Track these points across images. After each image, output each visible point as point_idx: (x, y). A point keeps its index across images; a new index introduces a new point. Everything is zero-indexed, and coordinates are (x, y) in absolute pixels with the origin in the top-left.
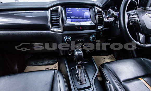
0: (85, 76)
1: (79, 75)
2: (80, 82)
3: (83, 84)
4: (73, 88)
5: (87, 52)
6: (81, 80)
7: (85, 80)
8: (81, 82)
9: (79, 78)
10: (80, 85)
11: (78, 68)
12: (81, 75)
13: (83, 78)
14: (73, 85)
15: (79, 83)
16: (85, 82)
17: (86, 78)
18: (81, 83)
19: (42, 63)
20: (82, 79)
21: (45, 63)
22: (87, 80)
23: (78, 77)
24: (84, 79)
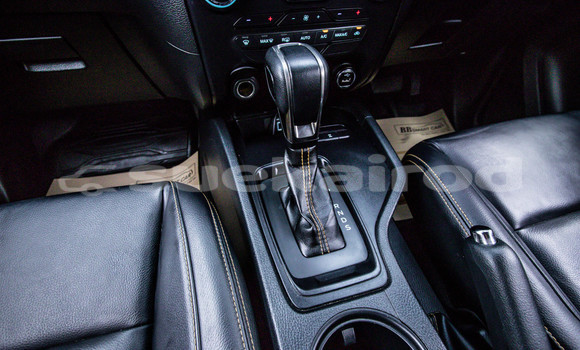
0: (336, 206)
1: (304, 204)
2: (310, 241)
3: (326, 253)
4: (274, 275)
5: (343, 77)
6: (314, 234)
7: (339, 232)
8: (315, 244)
9: (303, 221)
10: (309, 256)
11: (296, 164)
12: (312, 204)
13: (325, 220)
14: (270, 264)
15: (304, 248)
16: (338, 243)
17: (343, 220)
18: (316, 249)
19: (123, 162)
20: (320, 227)
21: (137, 159)
22: (348, 227)
23: (299, 217)
24: (331, 223)
